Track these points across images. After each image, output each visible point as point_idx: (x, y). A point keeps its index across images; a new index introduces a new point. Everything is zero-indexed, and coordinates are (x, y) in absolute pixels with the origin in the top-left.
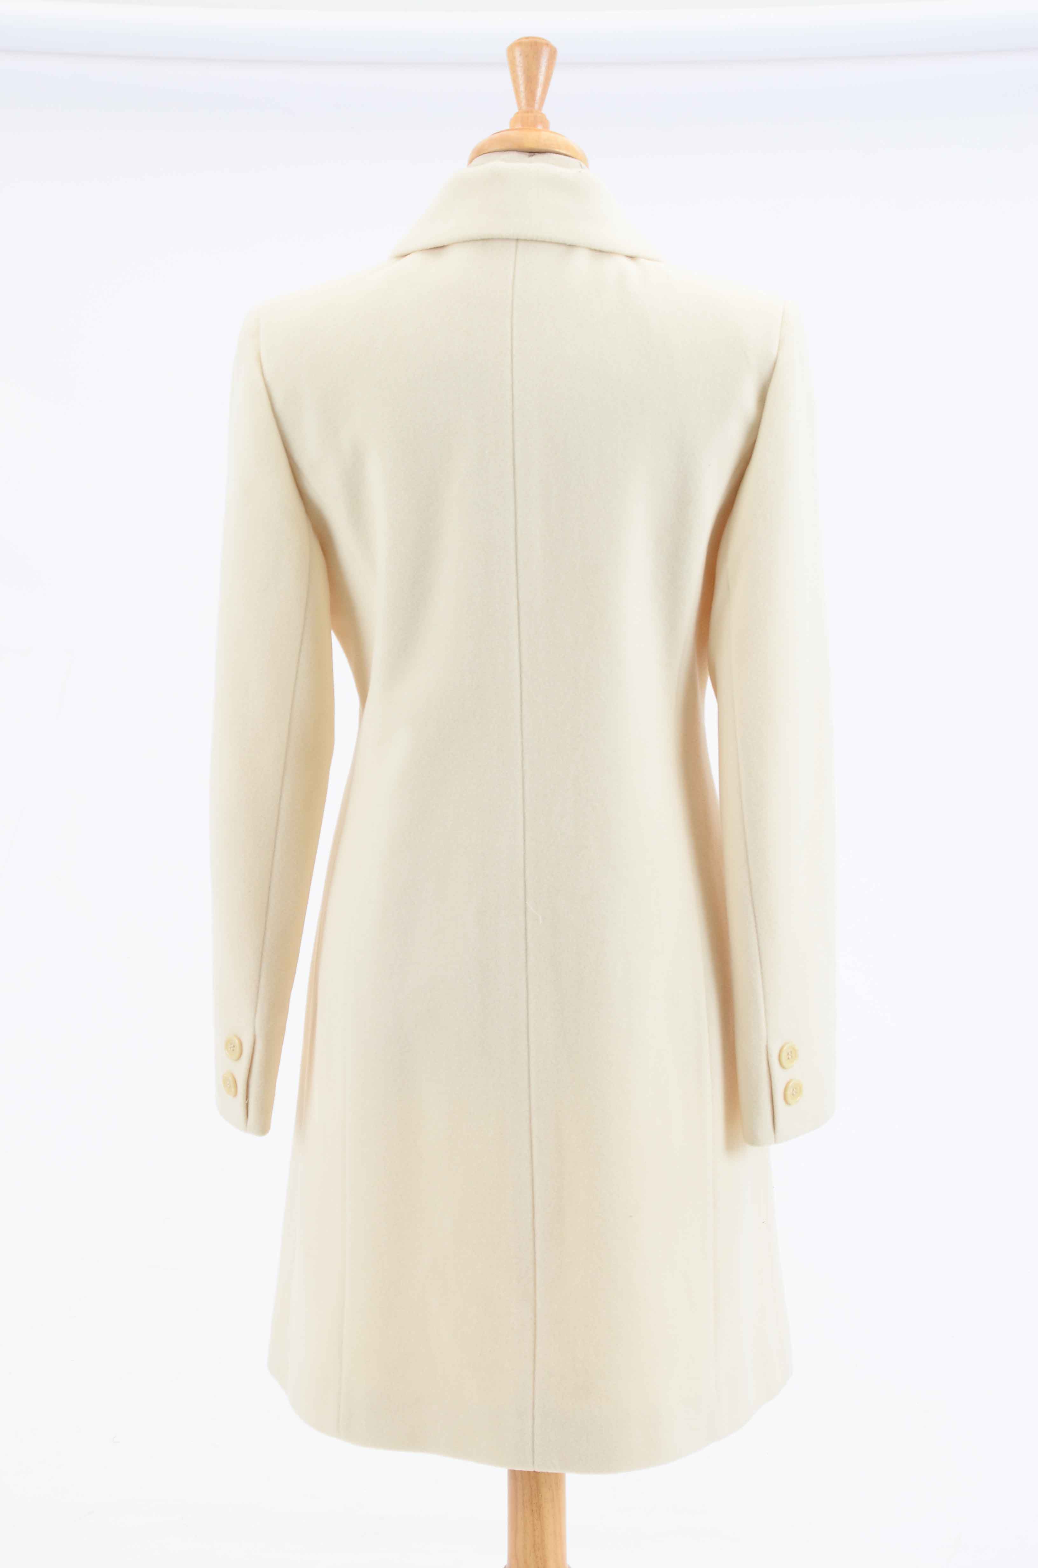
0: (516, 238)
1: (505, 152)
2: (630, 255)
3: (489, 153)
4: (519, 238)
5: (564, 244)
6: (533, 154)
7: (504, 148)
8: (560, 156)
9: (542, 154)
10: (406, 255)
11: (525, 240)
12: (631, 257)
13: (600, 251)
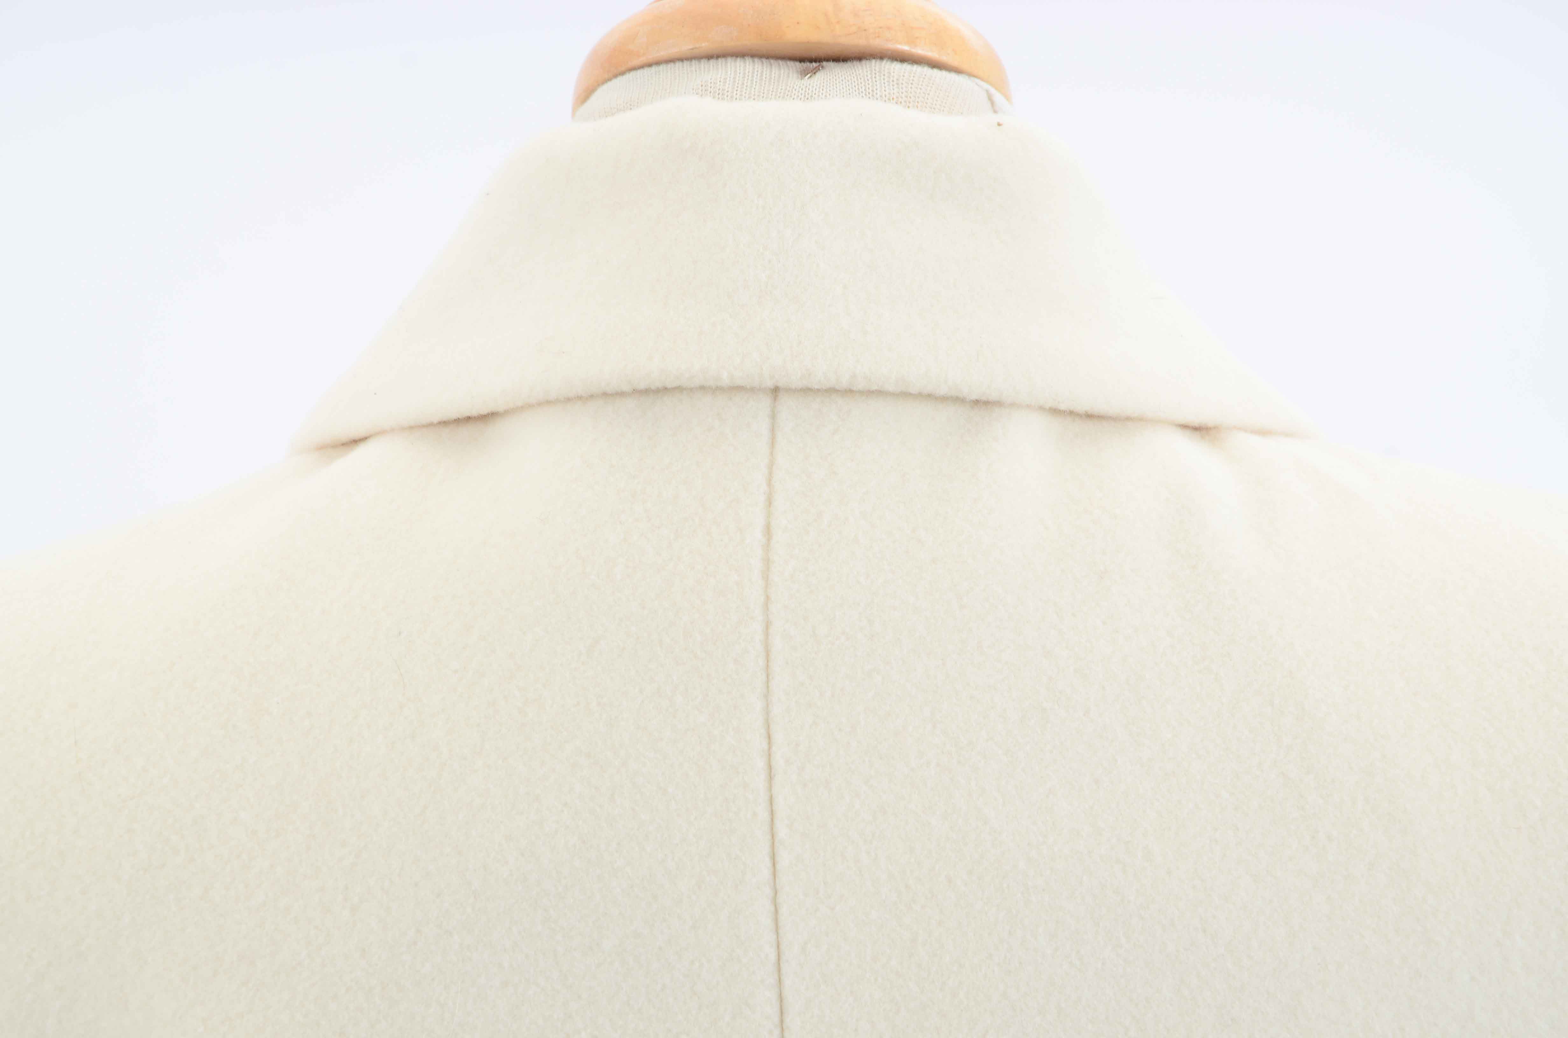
0: (770, 384)
1: (712, 62)
2: (1195, 420)
3: (650, 65)
4: (780, 385)
5: (957, 400)
6: (815, 65)
7: (705, 46)
8: (917, 69)
9: (849, 64)
10: (356, 442)
11: (807, 391)
12: (1199, 430)
13: (1089, 416)
